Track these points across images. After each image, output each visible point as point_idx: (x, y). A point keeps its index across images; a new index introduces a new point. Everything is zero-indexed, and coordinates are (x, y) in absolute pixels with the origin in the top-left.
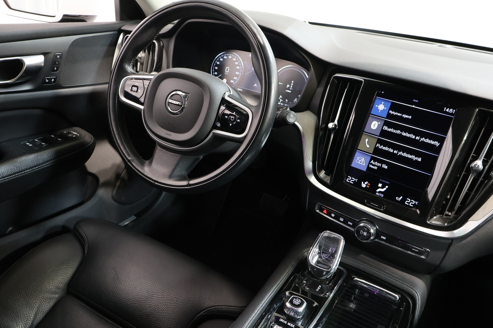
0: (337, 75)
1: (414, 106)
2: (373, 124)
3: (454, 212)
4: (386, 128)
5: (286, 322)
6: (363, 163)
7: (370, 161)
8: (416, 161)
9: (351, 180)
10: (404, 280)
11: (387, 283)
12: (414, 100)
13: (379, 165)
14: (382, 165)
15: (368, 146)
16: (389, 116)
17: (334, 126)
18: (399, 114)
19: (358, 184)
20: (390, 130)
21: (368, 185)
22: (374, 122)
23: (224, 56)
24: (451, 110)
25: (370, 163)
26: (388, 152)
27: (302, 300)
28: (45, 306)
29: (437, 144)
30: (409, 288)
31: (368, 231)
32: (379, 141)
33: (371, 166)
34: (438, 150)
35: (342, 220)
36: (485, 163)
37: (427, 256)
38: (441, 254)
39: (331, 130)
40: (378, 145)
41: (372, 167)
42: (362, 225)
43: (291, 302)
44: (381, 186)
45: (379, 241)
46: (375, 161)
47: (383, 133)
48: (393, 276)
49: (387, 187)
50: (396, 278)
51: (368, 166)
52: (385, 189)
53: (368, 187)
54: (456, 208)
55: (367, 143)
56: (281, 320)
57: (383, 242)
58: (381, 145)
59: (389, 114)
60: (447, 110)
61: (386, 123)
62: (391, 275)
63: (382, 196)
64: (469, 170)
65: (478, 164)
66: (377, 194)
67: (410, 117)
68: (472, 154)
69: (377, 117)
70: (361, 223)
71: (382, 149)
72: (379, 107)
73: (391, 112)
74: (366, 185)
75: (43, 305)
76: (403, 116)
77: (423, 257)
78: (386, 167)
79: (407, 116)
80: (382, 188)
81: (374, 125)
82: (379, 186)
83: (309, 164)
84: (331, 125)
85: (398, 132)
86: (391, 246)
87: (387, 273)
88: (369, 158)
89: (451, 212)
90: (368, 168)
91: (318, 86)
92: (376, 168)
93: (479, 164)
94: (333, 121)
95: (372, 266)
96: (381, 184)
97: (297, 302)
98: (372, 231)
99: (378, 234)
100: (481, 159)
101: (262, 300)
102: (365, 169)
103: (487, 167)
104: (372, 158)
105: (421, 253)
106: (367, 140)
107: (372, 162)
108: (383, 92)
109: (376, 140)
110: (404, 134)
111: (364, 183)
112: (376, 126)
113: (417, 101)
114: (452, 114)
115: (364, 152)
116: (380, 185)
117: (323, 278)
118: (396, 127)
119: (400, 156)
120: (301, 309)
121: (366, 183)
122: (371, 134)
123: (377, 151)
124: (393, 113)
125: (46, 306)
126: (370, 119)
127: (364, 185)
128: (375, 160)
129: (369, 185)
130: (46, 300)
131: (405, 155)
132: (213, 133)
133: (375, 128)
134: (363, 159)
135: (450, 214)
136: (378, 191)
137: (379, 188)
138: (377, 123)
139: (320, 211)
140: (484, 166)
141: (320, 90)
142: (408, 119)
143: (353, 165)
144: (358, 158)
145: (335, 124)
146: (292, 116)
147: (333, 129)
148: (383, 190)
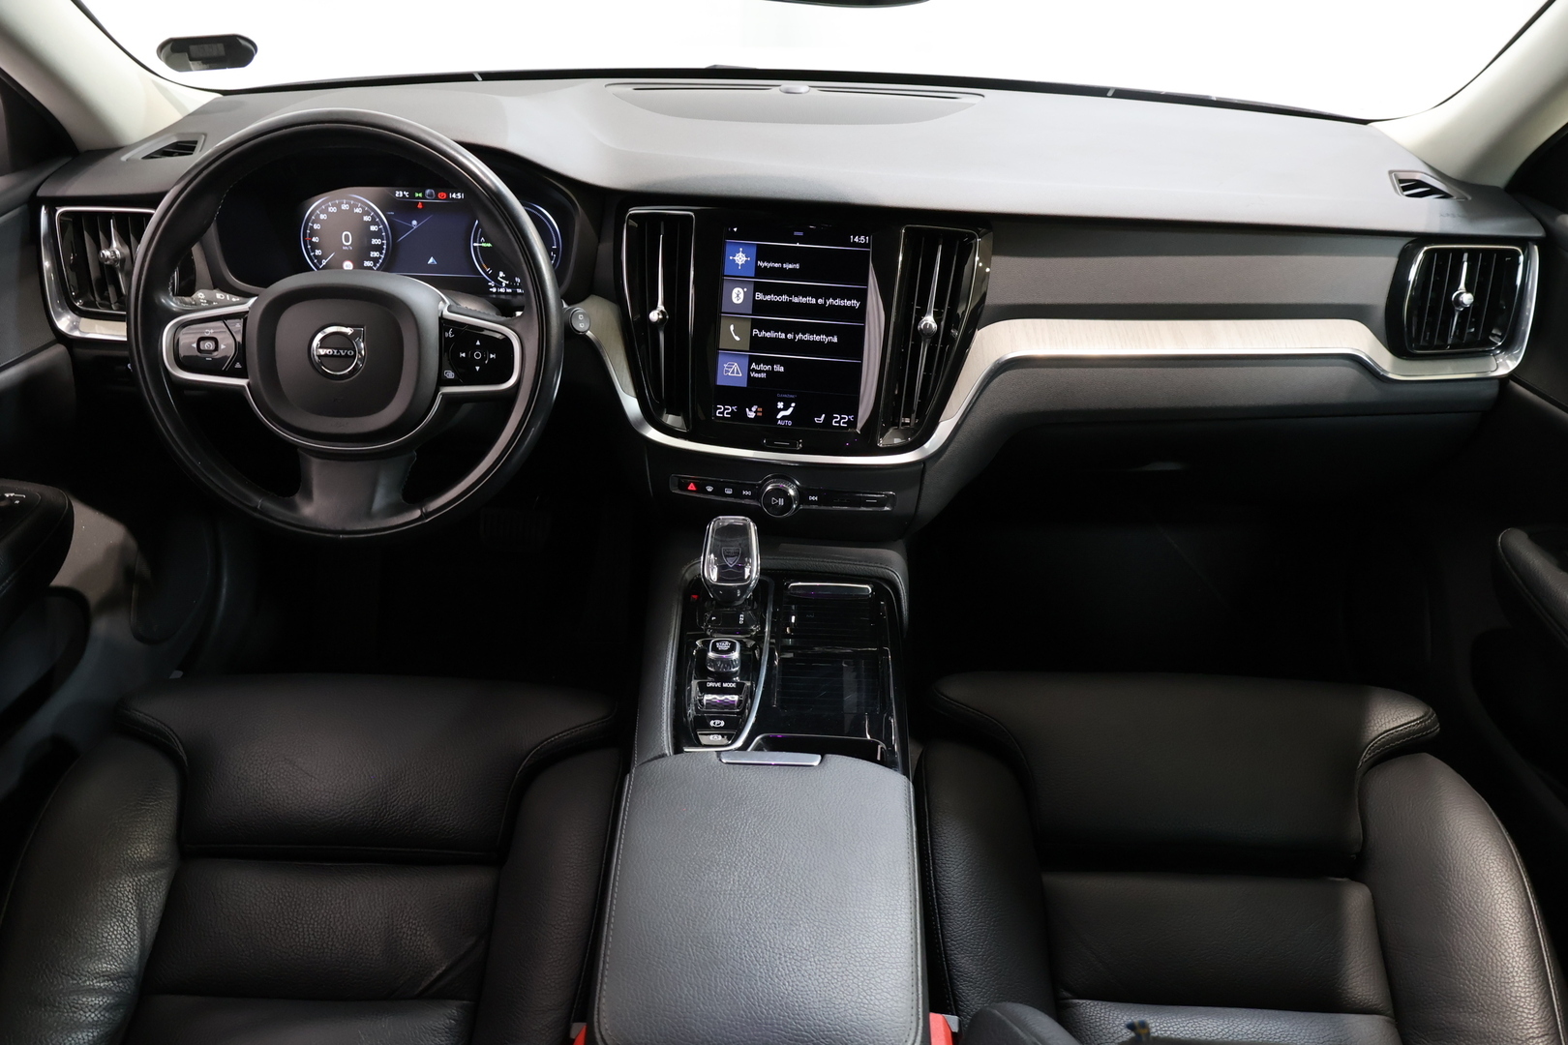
0: (633, 211)
1: (798, 245)
2: (734, 295)
3: (914, 416)
4: (759, 296)
5: (719, 684)
6: (738, 373)
7: (750, 365)
8: (830, 343)
9: (724, 411)
10: (868, 559)
11: (842, 574)
12: (796, 233)
13: (768, 367)
14: (773, 368)
15: (737, 338)
16: (760, 272)
17: (661, 317)
18: (776, 265)
19: (740, 415)
20: (768, 298)
21: (759, 412)
22: (736, 290)
23: (327, 208)
24: (862, 238)
25: (750, 370)
26: (777, 339)
27: (730, 641)
28: (151, 899)
29: (855, 303)
30: (879, 569)
31: (784, 493)
32: (756, 324)
33: (753, 374)
34: (860, 314)
35: (729, 491)
36: (937, 318)
37: (893, 506)
38: (913, 493)
39: (655, 326)
40: (756, 332)
41: (756, 375)
42: (769, 488)
43: (715, 649)
44: (782, 407)
45: (807, 507)
46: (758, 364)
47: (759, 307)
48: (849, 560)
49: (793, 405)
50: (855, 561)
51: (749, 375)
52: (791, 410)
53: (760, 414)
54: (915, 408)
55: (733, 333)
56: (710, 684)
57: (814, 507)
58: (760, 331)
59: (758, 268)
60: (856, 239)
61: (758, 287)
62: (845, 559)
63: (790, 423)
64: (919, 336)
65: (929, 322)
66: (779, 422)
67: (797, 266)
68: (915, 307)
69: (739, 280)
70: (768, 485)
71: (764, 338)
72: (736, 258)
73: (760, 263)
74: (754, 412)
75: (146, 899)
76: (785, 266)
77: (886, 508)
78: (782, 369)
79: (790, 266)
80: (786, 408)
81: (738, 295)
82: (778, 407)
83: (631, 405)
84: (654, 316)
85: (785, 298)
86: (830, 508)
87: (837, 558)
88: (747, 360)
89: (910, 417)
90: (750, 379)
91: (600, 240)
92: (763, 375)
93: (929, 320)
94: (655, 307)
95: (807, 556)
96: (782, 404)
97: (725, 646)
98: (791, 492)
99: (802, 495)
100: (930, 312)
101: (665, 666)
102: (744, 384)
103: (943, 323)
104: (752, 359)
105: (881, 503)
106: (732, 327)
107: (754, 366)
108: (735, 229)
109: (749, 324)
110: (796, 300)
111: (750, 410)
112: (742, 296)
113: (801, 234)
114: (865, 245)
115: (734, 352)
116: (780, 405)
117: (741, 602)
118: (779, 290)
119: (801, 341)
120: (735, 655)
121: (754, 409)
122: (736, 314)
123: (756, 344)
124: (766, 264)
125: (154, 899)
126: (726, 285)
127: (751, 415)
128: (759, 361)
130: (147, 886)
131: (807, 337)
132: (444, 394)
133: (740, 301)
134: (736, 366)
135: (907, 421)
136: (779, 416)
137: (781, 410)
138: (741, 290)
139: (681, 490)
140: (938, 321)
141: (605, 248)
142: (794, 269)
143: (720, 382)
144: (725, 365)
145: (662, 311)
146: (581, 317)
147: (660, 322)
148: (788, 412)
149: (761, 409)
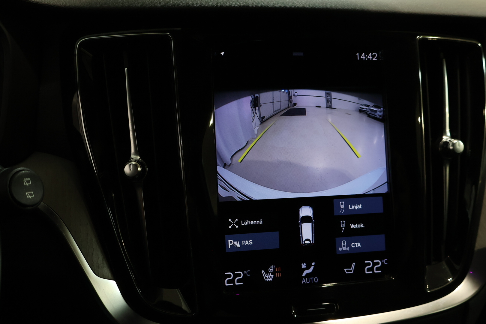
9: (234, 278)
17: (137, 169)
19: (254, 279)
21: (278, 272)
49: (313, 264)
52: (312, 268)
53: (279, 275)
63: (316, 280)
66: (304, 281)
74: (272, 274)
80: (308, 268)
82: (303, 267)
94: (128, 159)
96: (305, 264)
108: (223, 53)
111: (267, 272)
121: (271, 270)
127: (269, 278)
136: (304, 275)
137: (305, 269)
145: (138, 161)
146: (27, 182)
147: (136, 175)
148: (310, 270)
149: (279, 269)
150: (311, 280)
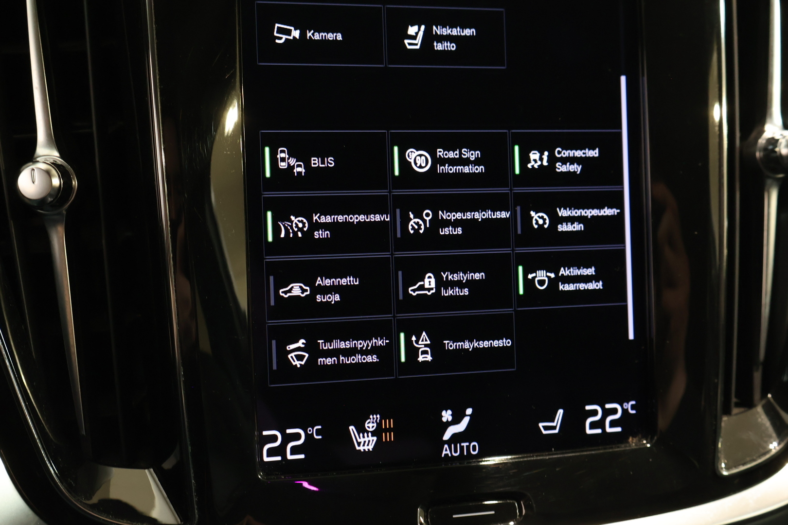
21: (386, 430)
44: (450, 419)
49: (469, 411)
52: (466, 421)
53: (389, 437)
66: (446, 451)
74: (374, 434)
80: (456, 420)
82: (444, 420)
96: (449, 412)
111: (362, 430)
116: (447, 416)
121: (370, 425)
127: (366, 443)
129: (389, 430)
136: (447, 436)
137: (449, 424)
147: (47, 197)
148: (461, 427)
149: (390, 423)
150: (462, 448)
